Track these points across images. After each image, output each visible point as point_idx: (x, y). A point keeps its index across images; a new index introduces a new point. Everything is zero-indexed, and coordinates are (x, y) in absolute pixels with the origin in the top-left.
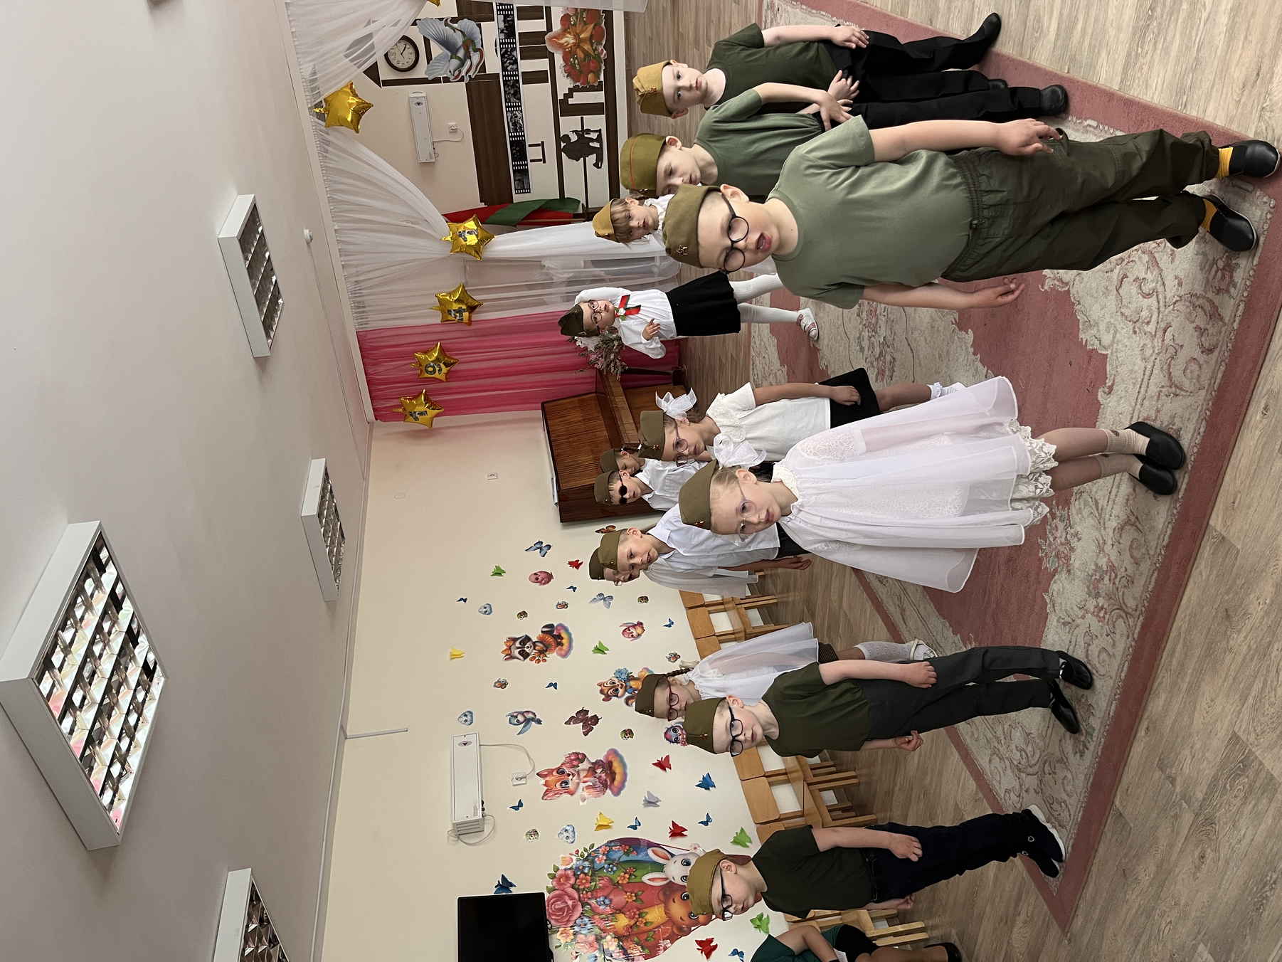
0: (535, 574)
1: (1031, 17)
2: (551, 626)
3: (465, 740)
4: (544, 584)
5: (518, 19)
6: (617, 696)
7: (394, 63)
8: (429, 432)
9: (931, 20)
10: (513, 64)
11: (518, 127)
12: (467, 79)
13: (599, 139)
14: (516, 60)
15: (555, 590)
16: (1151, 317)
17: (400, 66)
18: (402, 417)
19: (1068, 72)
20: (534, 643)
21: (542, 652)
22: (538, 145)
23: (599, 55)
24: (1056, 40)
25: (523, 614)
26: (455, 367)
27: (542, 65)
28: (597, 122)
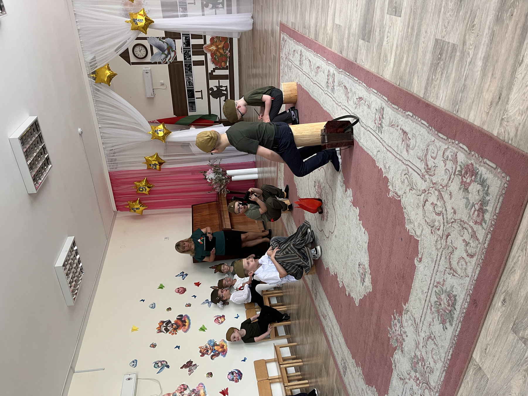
0: (178, 288)
1: (382, 54)
2: (181, 316)
3: (129, 377)
4: (182, 294)
5: (192, 39)
6: (207, 354)
7: (137, 55)
8: (141, 216)
9: (341, 51)
10: (189, 57)
11: (191, 84)
12: (169, 63)
13: (226, 90)
14: (190, 56)
15: (186, 297)
16: (440, 227)
17: (139, 57)
18: (129, 210)
19: (399, 85)
20: (172, 324)
21: (175, 329)
22: (200, 92)
23: (227, 55)
24: (394, 67)
25: (169, 309)
26: (152, 189)
27: (202, 58)
28: (225, 83)
